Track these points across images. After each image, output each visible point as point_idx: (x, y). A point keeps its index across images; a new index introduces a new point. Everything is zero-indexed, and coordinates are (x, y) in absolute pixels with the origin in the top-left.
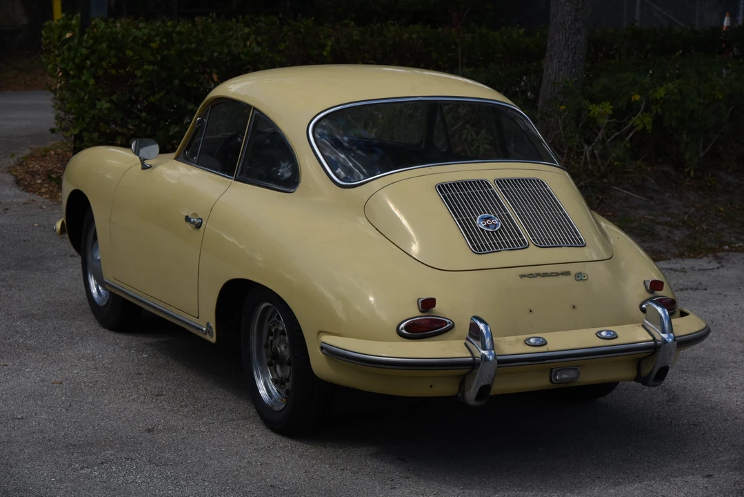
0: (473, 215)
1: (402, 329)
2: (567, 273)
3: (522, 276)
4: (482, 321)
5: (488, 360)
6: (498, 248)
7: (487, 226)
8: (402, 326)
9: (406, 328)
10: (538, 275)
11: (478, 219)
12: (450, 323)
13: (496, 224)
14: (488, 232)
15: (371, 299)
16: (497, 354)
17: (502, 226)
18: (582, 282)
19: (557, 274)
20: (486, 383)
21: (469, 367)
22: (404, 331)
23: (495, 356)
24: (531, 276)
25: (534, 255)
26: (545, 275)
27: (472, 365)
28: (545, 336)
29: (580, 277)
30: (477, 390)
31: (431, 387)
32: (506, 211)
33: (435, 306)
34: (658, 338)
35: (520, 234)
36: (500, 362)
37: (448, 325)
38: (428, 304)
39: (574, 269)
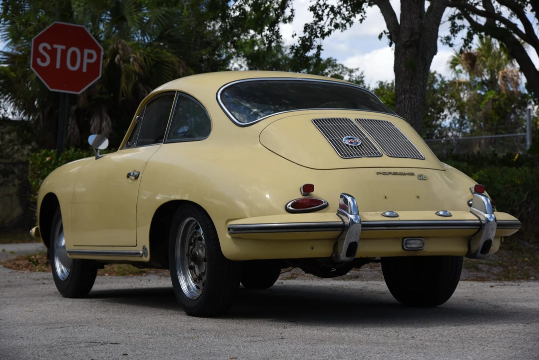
0: (340, 137)
1: (289, 206)
2: (412, 174)
3: (378, 173)
4: (349, 196)
5: (355, 223)
6: (359, 156)
7: (351, 143)
8: (289, 204)
9: (292, 206)
10: (390, 173)
11: (344, 139)
12: (325, 202)
13: (357, 142)
14: (351, 146)
15: (268, 196)
16: (362, 220)
17: (361, 143)
18: (423, 181)
19: (404, 174)
20: (354, 241)
21: (341, 229)
22: (291, 208)
23: (360, 221)
24: (385, 174)
25: (386, 161)
26: (395, 174)
27: (343, 228)
28: (399, 213)
29: (421, 177)
30: (347, 246)
31: (312, 248)
32: (364, 136)
33: (313, 191)
34: (482, 218)
35: (375, 149)
36: (363, 226)
37: (324, 203)
38: (308, 189)
39: (417, 172)
